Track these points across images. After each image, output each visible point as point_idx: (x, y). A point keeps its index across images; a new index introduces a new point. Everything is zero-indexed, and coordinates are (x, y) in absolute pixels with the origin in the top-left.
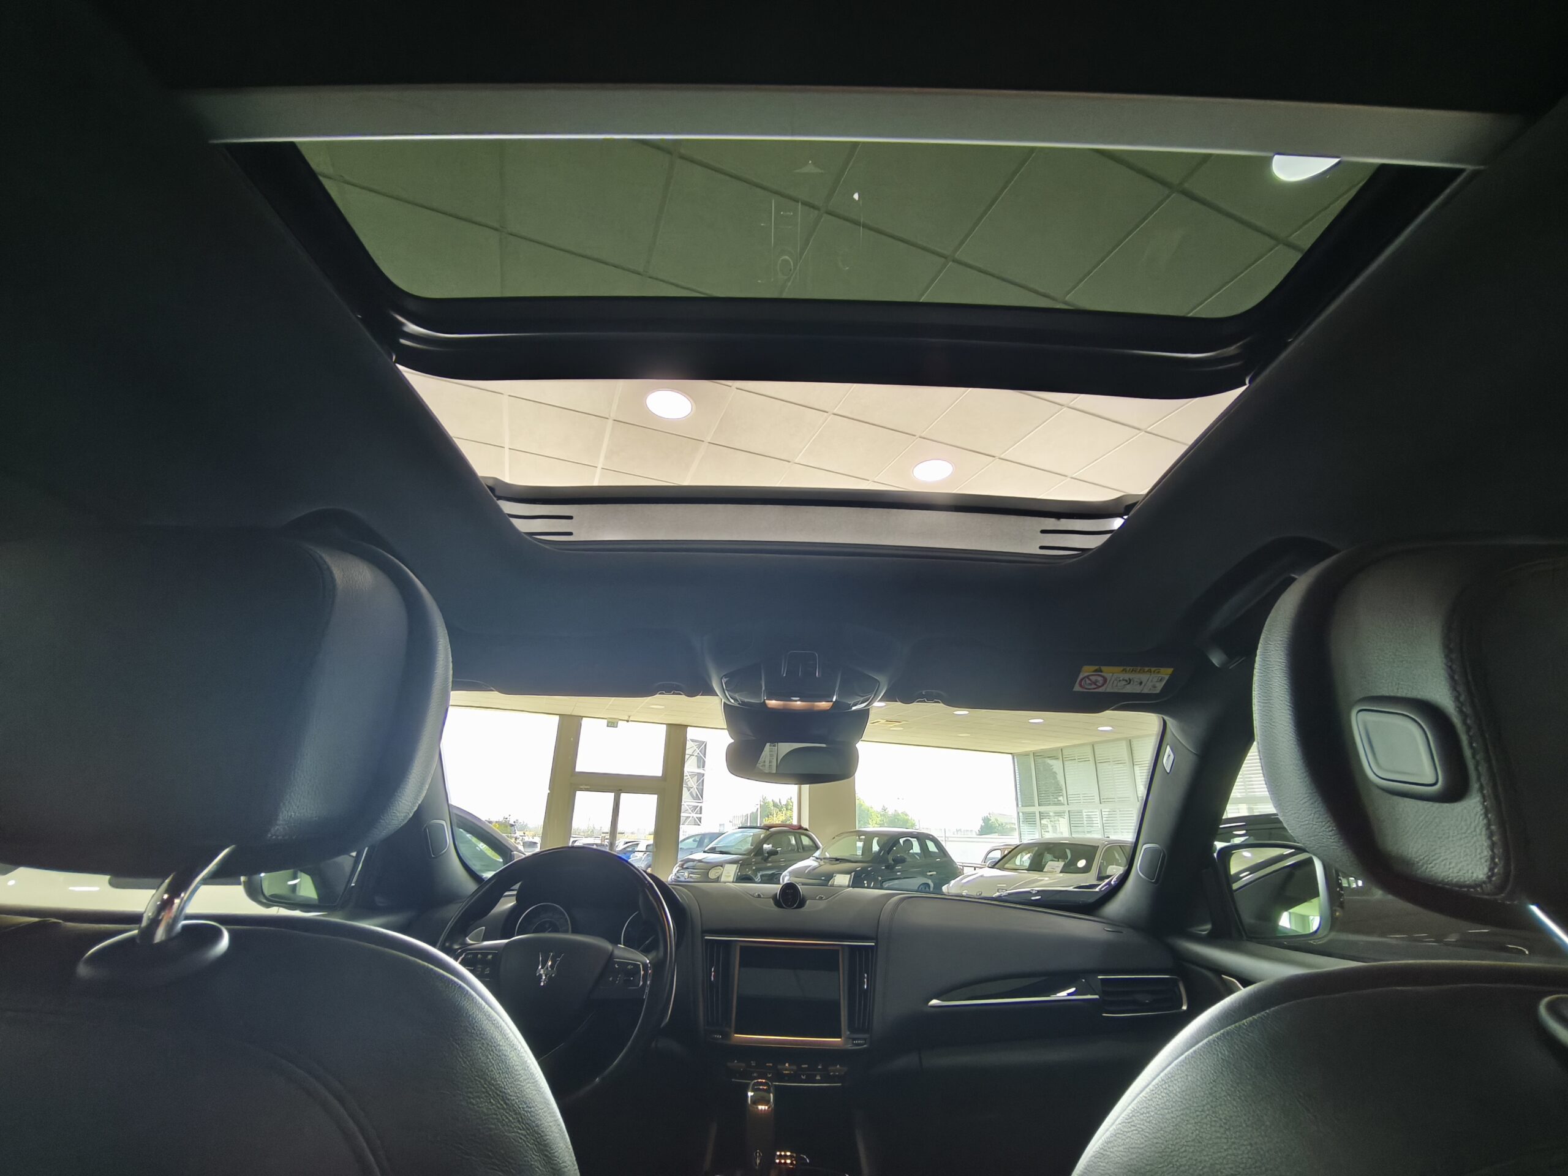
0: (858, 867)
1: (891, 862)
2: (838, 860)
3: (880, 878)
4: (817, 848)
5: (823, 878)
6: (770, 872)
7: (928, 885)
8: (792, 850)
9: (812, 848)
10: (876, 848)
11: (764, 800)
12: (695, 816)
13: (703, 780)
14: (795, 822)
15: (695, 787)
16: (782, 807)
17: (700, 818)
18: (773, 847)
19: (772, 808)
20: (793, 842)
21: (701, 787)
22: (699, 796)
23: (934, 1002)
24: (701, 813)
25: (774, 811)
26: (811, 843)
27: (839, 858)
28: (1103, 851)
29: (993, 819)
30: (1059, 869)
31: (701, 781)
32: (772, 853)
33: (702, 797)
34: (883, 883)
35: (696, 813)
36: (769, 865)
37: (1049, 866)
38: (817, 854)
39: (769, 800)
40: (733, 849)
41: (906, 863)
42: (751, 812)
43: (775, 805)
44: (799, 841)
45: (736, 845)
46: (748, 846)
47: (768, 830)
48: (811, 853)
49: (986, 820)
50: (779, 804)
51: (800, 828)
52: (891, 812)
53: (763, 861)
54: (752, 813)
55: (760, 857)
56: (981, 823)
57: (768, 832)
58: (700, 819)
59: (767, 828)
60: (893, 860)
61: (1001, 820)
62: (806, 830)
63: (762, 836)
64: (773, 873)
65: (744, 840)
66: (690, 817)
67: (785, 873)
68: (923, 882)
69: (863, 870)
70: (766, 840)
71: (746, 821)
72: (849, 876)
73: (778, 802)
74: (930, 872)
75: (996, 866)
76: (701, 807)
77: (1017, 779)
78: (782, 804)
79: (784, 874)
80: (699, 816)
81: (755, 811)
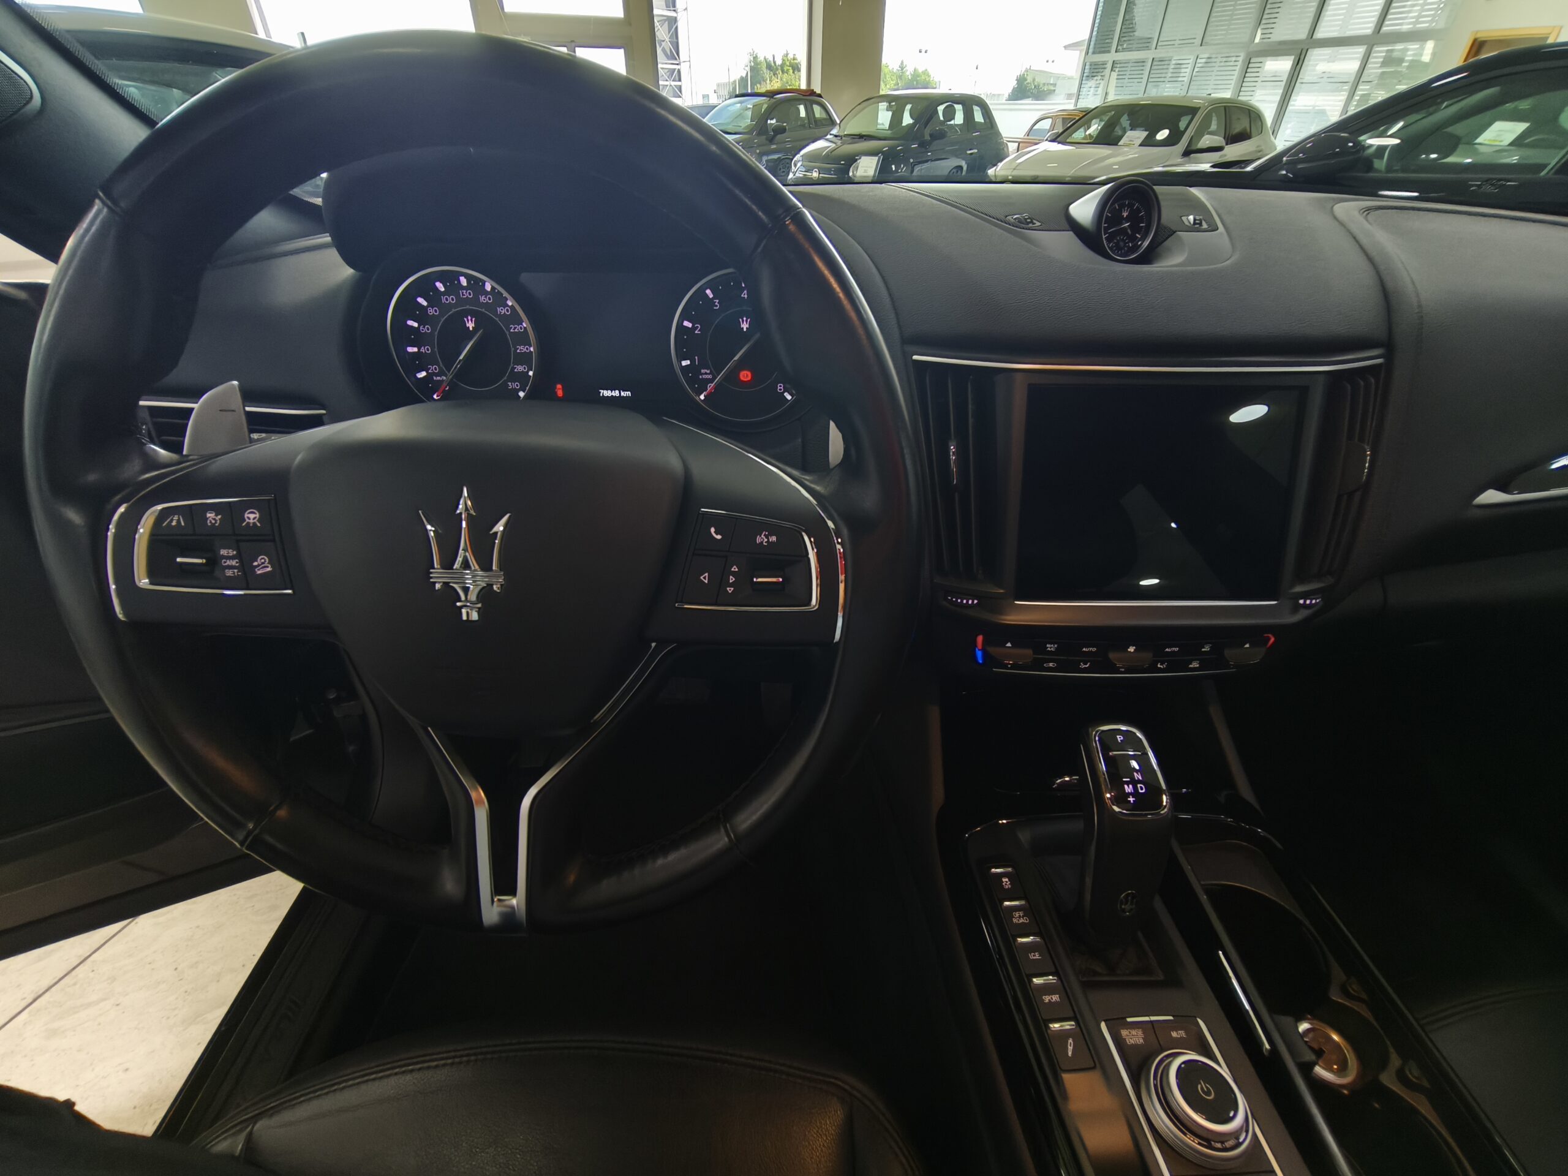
0: (884, 145)
1: (927, 137)
2: (861, 137)
3: (912, 160)
4: (832, 123)
5: (842, 162)
6: (776, 157)
7: (960, 168)
8: (803, 126)
9: (824, 122)
10: (907, 120)
11: (754, 58)
12: (673, 83)
13: (677, 28)
14: (803, 86)
15: (667, 40)
16: (777, 69)
17: (680, 86)
18: (777, 122)
19: (765, 71)
20: (803, 114)
21: (675, 40)
22: (674, 54)
23: (1492, 496)
24: (680, 80)
25: (767, 74)
26: (824, 115)
27: (864, 134)
28: (1204, 113)
29: (1029, 80)
30: (1139, 141)
31: (673, 29)
32: (779, 130)
33: (679, 57)
34: (914, 165)
35: (673, 81)
36: (774, 147)
37: (1128, 137)
38: (835, 131)
39: (761, 58)
40: (730, 127)
41: (945, 140)
42: (739, 77)
43: (769, 67)
44: (810, 111)
45: (732, 121)
46: (747, 122)
47: (772, 97)
48: (827, 129)
49: (1021, 80)
50: (773, 64)
51: (812, 93)
52: (909, 71)
53: (768, 142)
54: (742, 78)
55: (765, 137)
56: (1014, 83)
57: (773, 101)
58: (680, 88)
59: (771, 95)
60: (931, 135)
61: (1040, 80)
62: (820, 96)
63: (765, 106)
64: (779, 158)
65: (740, 116)
66: (667, 85)
67: (798, 157)
68: (957, 164)
69: (892, 149)
70: (769, 114)
71: (734, 89)
72: (877, 158)
73: (772, 59)
74: (970, 150)
75: (1058, 139)
76: (679, 71)
77: (1099, 9)
78: (777, 64)
79: (795, 159)
80: (678, 83)
81: (744, 75)
